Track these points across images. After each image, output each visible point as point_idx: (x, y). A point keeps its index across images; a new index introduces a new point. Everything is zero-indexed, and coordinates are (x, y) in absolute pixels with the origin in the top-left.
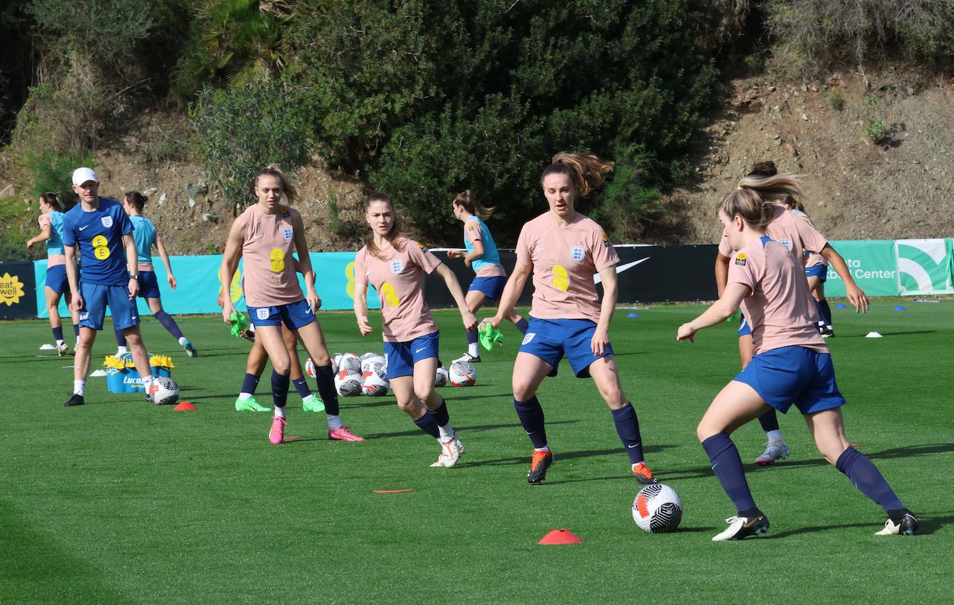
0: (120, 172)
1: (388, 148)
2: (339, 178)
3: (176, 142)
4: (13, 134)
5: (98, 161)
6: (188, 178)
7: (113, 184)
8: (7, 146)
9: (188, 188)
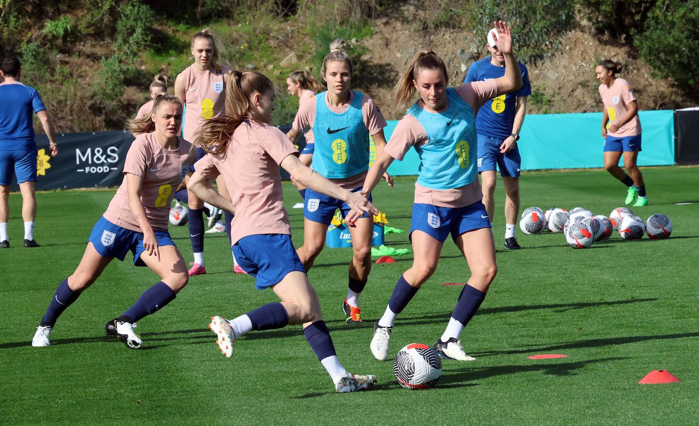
0: (397, 40)
1: (653, 12)
2: (606, 43)
3: (451, 11)
4: (298, 5)
5: (377, 29)
6: (461, 45)
7: (390, 51)
8: (292, 17)
9: (461, 54)
